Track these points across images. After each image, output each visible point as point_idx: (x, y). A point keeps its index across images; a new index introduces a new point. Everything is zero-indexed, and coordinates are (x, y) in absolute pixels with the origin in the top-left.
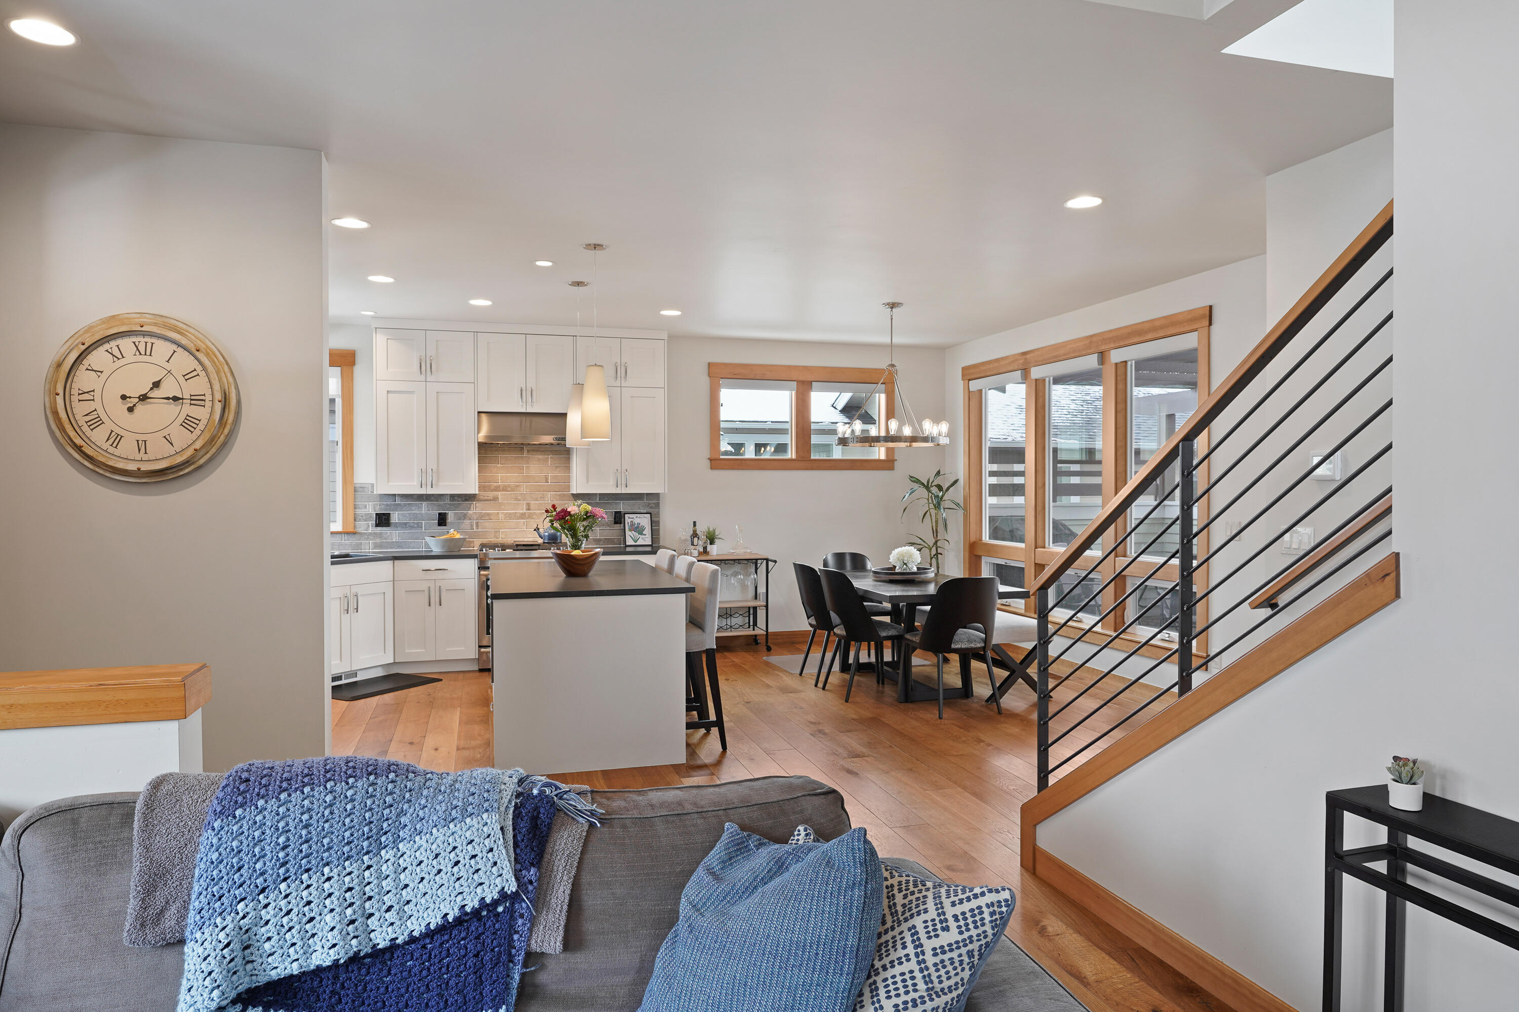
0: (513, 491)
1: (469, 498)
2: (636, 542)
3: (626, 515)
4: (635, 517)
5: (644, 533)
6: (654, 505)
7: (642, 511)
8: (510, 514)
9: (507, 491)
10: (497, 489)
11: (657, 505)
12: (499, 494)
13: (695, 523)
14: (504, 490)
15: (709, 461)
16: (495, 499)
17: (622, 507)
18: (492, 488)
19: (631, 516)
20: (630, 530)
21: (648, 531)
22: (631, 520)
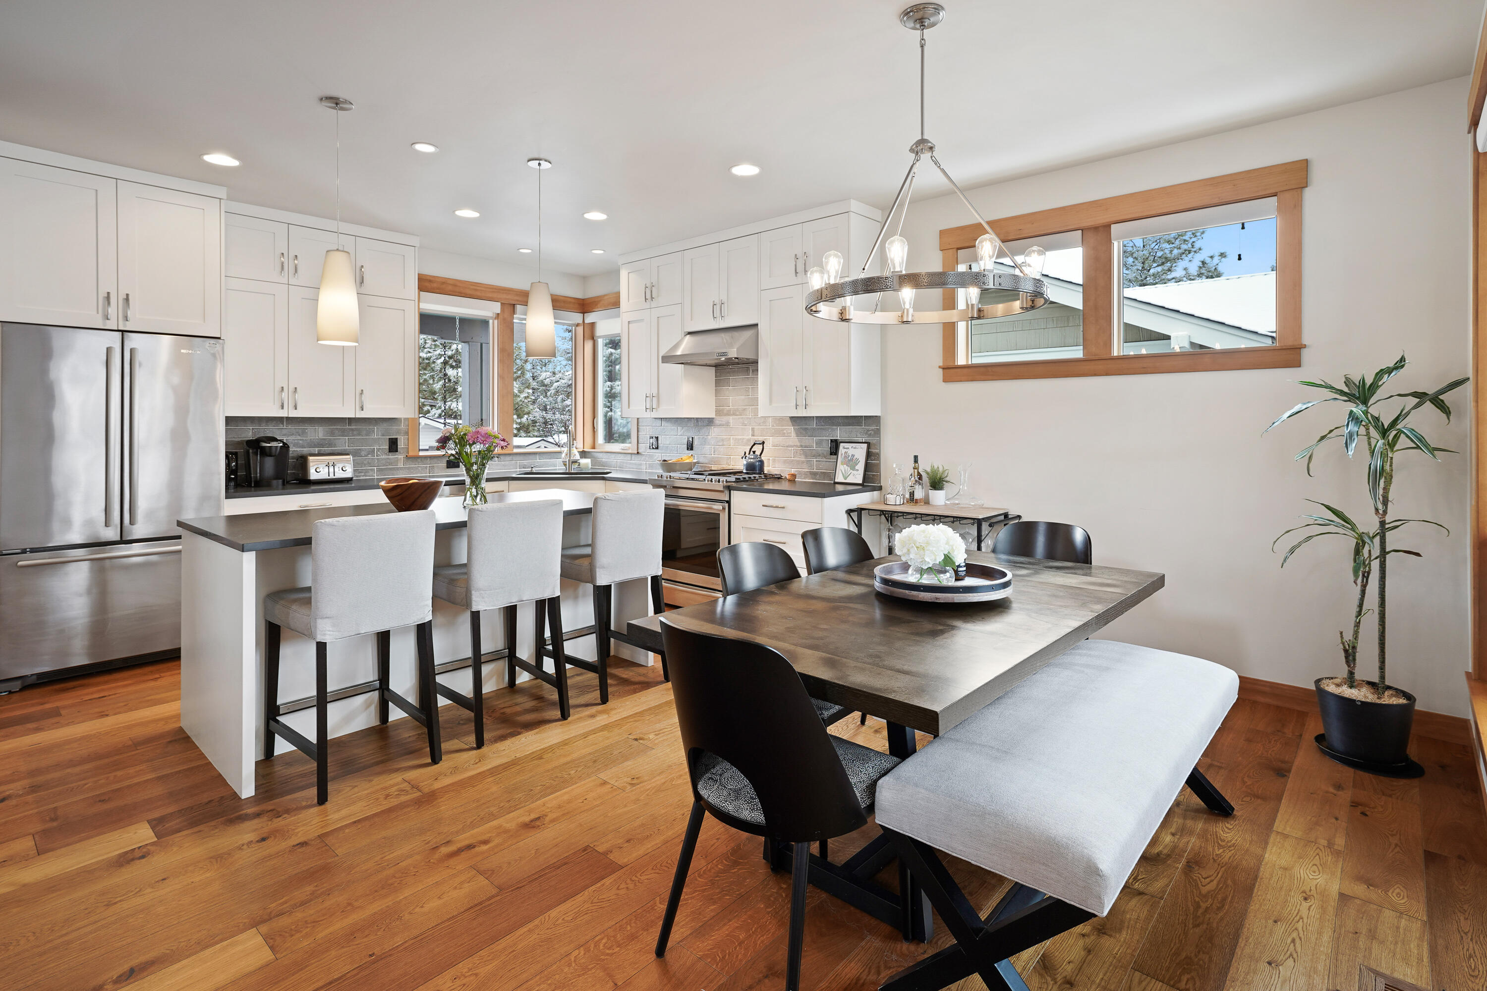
0: (741, 415)
1: (710, 422)
2: (845, 479)
3: (841, 444)
4: (850, 447)
5: (857, 468)
6: (873, 433)
7: (860, 440)
8: (739, 439)
9: (737, 415)
10: (728, 414)
11: (878, 432)
12: (731, 419)
13: (916, 458)
14: (734, 414)
15: (941, 370)
16: (727, 424)
17: (838, 434)
18: (725, 412)
19: (846, 445)
20: (843, 463)
21: (861, 467)
22: (845, 450)
